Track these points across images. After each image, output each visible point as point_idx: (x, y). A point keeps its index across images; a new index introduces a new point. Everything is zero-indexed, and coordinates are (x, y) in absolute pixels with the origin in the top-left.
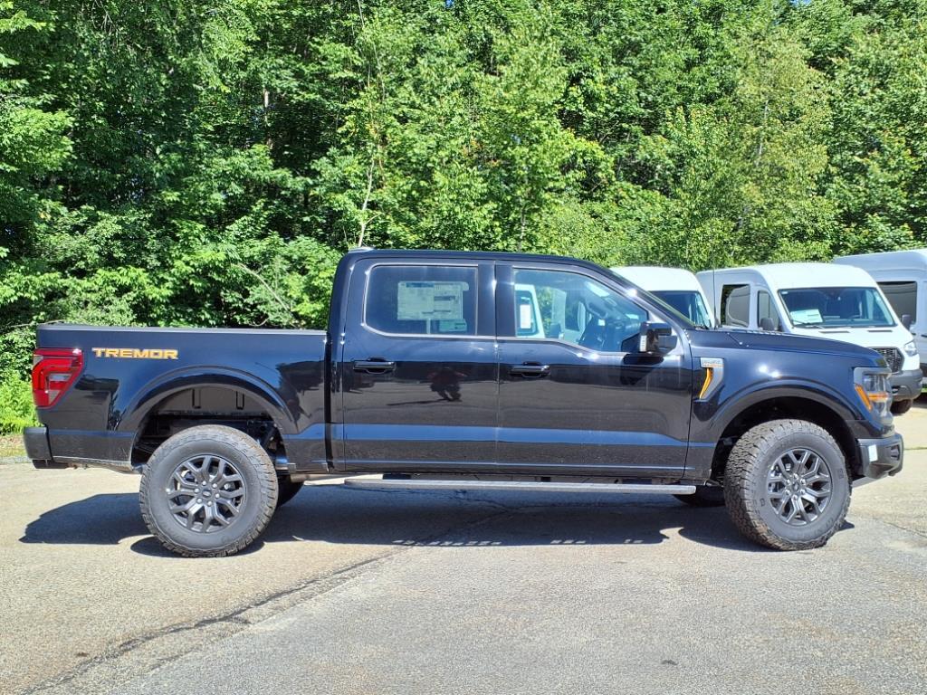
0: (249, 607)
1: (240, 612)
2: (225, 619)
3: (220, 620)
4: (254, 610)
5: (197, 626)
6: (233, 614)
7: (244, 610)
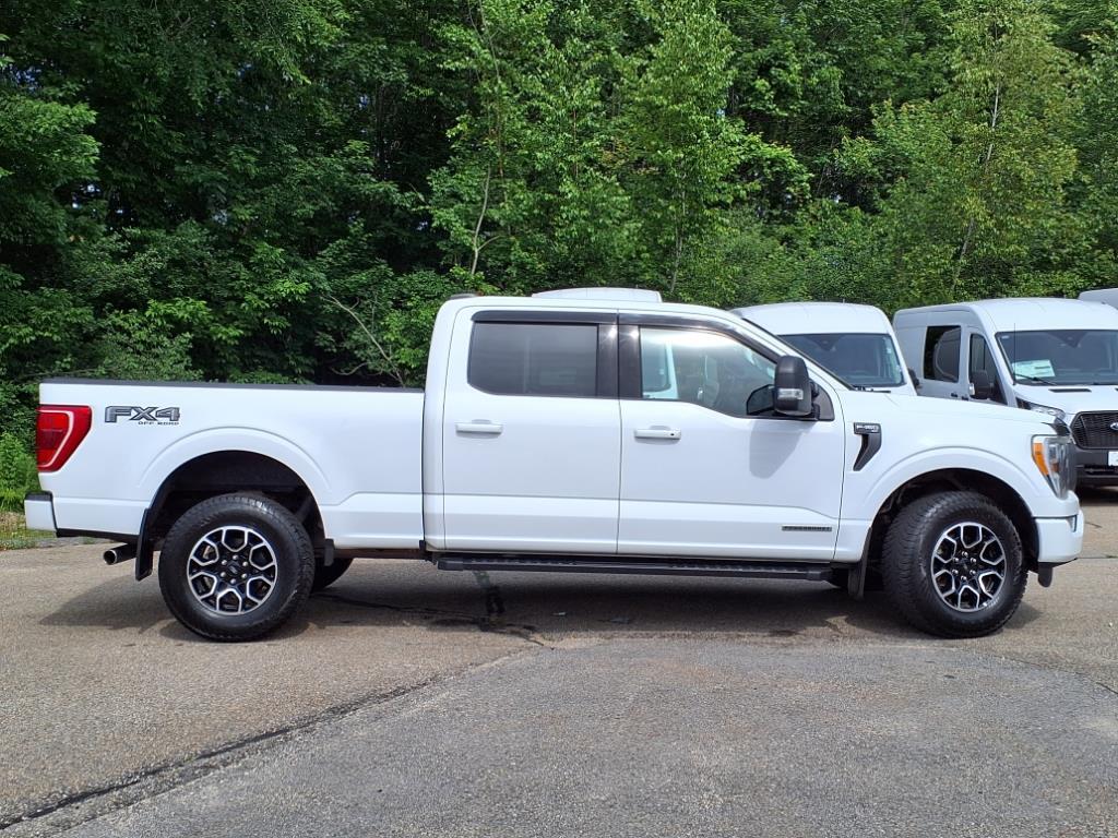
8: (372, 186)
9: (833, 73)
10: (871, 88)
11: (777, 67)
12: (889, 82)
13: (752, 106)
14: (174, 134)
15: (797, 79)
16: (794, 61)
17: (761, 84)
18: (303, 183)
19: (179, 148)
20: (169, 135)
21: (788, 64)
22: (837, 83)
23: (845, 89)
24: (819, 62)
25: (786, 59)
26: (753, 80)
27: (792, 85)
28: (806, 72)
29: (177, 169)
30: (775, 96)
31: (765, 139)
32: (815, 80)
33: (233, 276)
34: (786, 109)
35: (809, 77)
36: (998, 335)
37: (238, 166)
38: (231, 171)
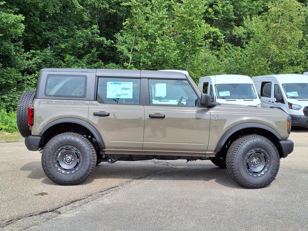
0: (62, 206)
1: (58, 208)
2: (52, 211)
3: (50, 212)
4: (64, 208)
5: (40, 214)
6: (55, 209)
7: (60, 207)
8: (99, 39)
9: (231, 7)
10: (241, 11)
11: (215, 5)
12: (246, 10)
13: (208, 16)
14: (43, 23)
15: (221, 8)
16: (220, 3)
17: (210, 10)
18: (79, 37)
19: (44, 27)
20: (41, 23)
21: (218, 4)
22: (232, 10)
23: (234, 11)
24: (227, 4)
25: (217, 3)
26: (208, 9)
27: (219, 10)
28: (223, 6)
29: (44, 33)
30: (214, 13)
31: (211, 26)
32: (225, 9)
33: (60, 64)
34: (217, 17)
35: (224, 8)
36: (283, 84)
37: (61, 33)
38: (59, 34)
